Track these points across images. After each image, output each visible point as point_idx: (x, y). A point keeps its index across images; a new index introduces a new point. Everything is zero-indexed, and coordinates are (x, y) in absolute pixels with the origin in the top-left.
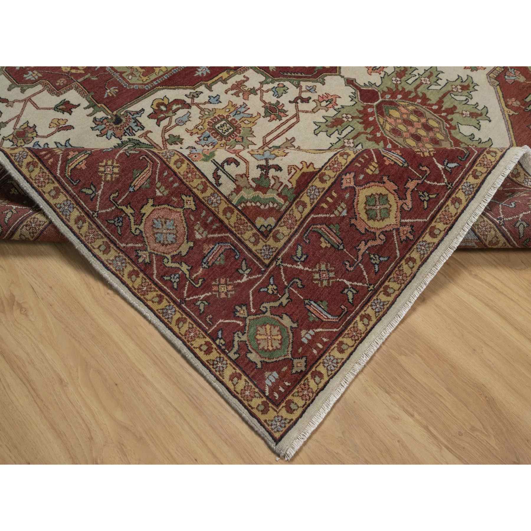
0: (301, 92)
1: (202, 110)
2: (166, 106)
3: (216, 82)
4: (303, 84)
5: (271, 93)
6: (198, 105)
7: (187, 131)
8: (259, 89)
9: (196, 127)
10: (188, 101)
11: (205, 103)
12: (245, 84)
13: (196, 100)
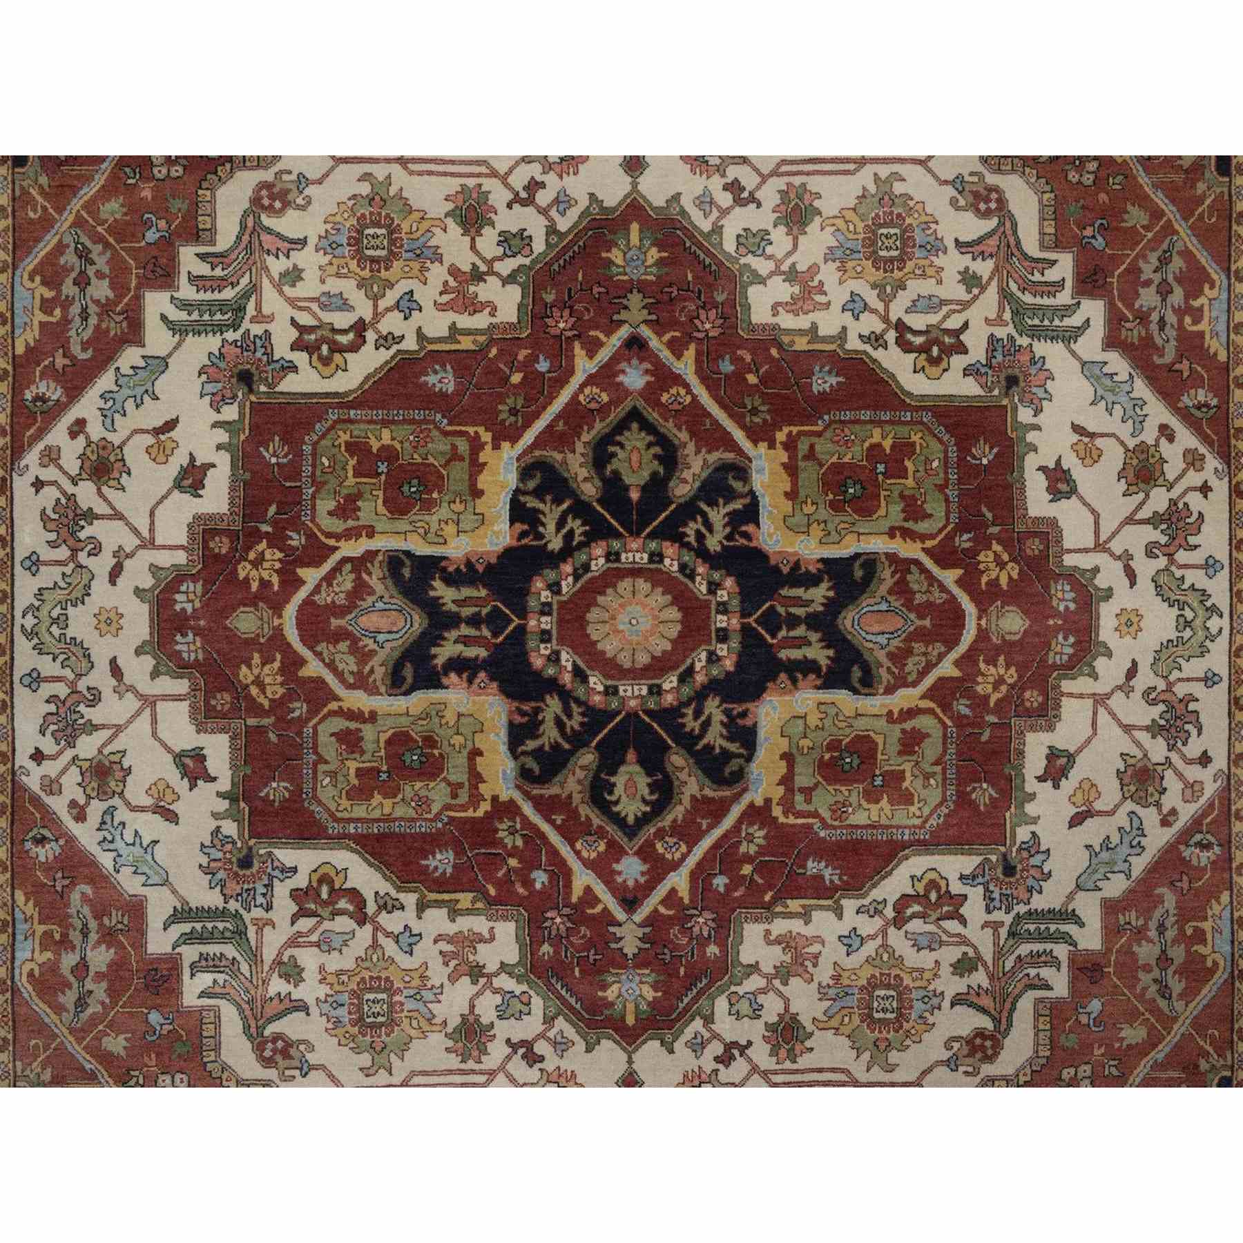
0: (542, 1036)
1: (375, 945)
2: (332, 891)
3: (438, 904)
4: (561, 1023)
5: (498, 999)
6: (377, 928)
7: (322, 969)
8: (489, 976)
9: (339, 973)
10: (371, 908)
11: (388, 935)
12: (480, 947)
13: (384, 918)
